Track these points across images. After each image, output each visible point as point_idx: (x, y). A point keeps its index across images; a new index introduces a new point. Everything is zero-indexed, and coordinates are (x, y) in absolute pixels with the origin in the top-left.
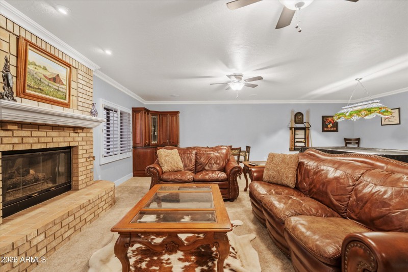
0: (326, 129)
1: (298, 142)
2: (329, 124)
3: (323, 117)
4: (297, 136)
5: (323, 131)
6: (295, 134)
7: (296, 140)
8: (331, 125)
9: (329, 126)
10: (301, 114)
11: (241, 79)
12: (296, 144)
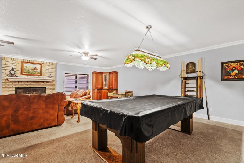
0: (227, 77)
1: (188, 91)
2: (233, 70)
3: (222, 64)
4: (187, 85)
5: (223, 79)
6: (185, 83)
7: (187, 89)
8: (237, 72)
9: (233, 74)
10: (193, 64)
11: (88, 55)
12: (187, 93)
